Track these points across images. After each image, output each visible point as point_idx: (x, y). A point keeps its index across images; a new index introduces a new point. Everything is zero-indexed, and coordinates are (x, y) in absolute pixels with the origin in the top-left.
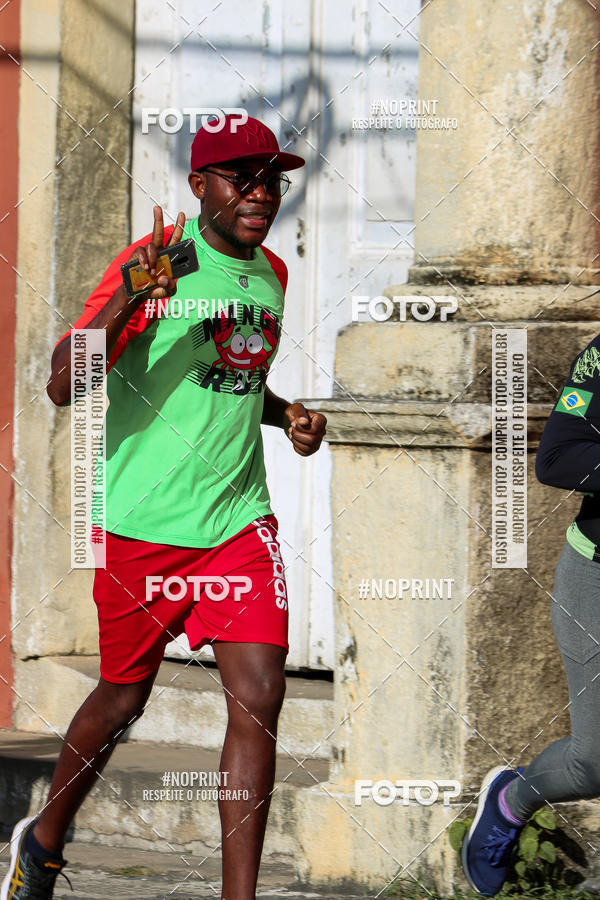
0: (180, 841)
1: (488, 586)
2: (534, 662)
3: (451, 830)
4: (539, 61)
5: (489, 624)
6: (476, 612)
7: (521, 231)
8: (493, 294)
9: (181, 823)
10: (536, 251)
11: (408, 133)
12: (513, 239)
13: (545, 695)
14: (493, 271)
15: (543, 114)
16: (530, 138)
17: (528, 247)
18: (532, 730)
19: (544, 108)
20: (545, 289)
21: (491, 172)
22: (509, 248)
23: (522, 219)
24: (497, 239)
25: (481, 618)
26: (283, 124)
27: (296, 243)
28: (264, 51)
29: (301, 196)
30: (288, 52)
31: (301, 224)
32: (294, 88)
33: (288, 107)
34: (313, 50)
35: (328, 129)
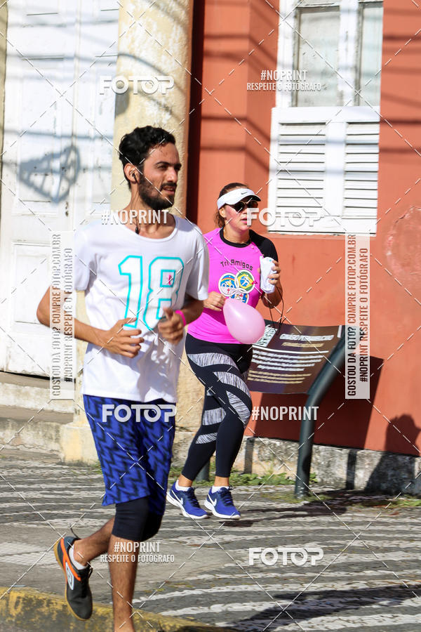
0: (15, 445)
9: (15, 437)
11: (109, 169)
26: (61, 164)
27: (65, 211)
28: (54, 135)
29: (67, 193)
30: (63, 137)
31: (67, 204)
32: (65, 151)
33: (63, 158)
34: (73, 136)
35: (78, 167)
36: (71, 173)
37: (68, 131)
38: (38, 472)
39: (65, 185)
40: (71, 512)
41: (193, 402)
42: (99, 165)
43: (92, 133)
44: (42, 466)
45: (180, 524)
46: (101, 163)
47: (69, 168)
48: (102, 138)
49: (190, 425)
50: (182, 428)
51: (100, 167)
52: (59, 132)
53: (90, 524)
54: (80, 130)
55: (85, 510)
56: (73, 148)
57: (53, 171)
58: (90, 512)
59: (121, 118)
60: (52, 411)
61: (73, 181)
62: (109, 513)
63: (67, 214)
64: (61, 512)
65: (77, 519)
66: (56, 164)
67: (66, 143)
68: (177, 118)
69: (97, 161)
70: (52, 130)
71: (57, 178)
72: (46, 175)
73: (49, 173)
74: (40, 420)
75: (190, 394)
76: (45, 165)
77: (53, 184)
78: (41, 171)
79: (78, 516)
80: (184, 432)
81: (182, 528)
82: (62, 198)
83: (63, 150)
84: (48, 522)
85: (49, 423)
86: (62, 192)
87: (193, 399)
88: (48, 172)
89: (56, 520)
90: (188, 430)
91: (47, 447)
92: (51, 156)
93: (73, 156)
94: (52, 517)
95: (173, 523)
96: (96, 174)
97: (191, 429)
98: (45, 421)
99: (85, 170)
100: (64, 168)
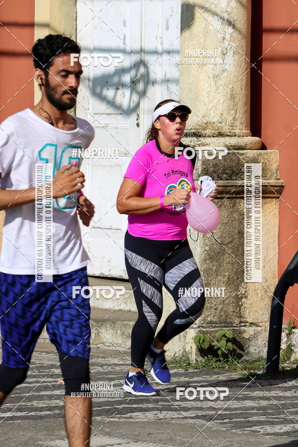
0: (95, 343)
1: (207, 248)
2: (224, 276)
3: (195, 338)
4: (224, 54)
5: (208, 262)
6: (203, 258)
7: (218, 117)
8: (208, 140)
9: (95, 337)
10: (224, 124)
11: (177, 81)
12: (215, 120)
13: (228, 288)
14: (208, 132)
15: (225, 74)
16: (220, 82)
17: (221, 123)
18: (224, 301)
19: (226, 72)
20: (227, 138)
21: (207, 95)
22: (214, 123)
23: (218, 112)
24: (209, 120)
25: (205, 260)
26: (131, 79)
27: (136, 122)
28: (124, 51)
29: (138, 105)
30: (132, 52)
31: (138, 115)
32: (135, 65)
33: (133, 73)
34: (142, 51)
35: (147, 80)
36: (141, 86)
37: (137, 47)
38: (118, 368)
39: (135, 98)
40: (150, 406)
41: (262, 299)
42: (167, 79)
43: (160, 49)
44: (121, 362)
45: (253, 415)
46: (169, 76)
47: (139, 82)
48: (169, 52)
49: (260, 320)
50: (252, 323)
51: (168, 80)
52: (128, 49)
53: (168, 416)
54: (149, 45)
55: (163, 403)
56: (142, 63)
57: (123, 85)
58: (167, 405)
59: (187, 33)
60: (130, 311)
61: (143, 94)
62: (186, 405)
63: (138, 125)
64: (140, 406)
65: (155, 412)
66: (127, 78)
67: (135, 58)
68: (239, 31)
69: (165, 75)
70: (122, 46)
71: (127, 92)
72: (117, 89)
73: (121, 87)
74: (118, 320)
75: (258, 291)
76: (116, 79)
77: (124, 97)
78: (112, 85)
79: (158, 409)
80: (254, 328)
81: (255, 418)
82: (133, 110)
83: (133, 65)
84: (129, 415)
85: (126, 323)
86: (132, 105)
87: (262, 296)
88: (119, 86)
89: (136, 414)
90: (257, 326)
91: (125, 345)
92: (122, 71)
93: (142, 70)
94: (132, 410)
95: (246, 413)
96: (164, 87)
97: (261, 324)
98: (123, 321)
99: (153, 83)
100: (134, 82)
